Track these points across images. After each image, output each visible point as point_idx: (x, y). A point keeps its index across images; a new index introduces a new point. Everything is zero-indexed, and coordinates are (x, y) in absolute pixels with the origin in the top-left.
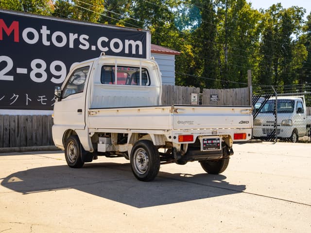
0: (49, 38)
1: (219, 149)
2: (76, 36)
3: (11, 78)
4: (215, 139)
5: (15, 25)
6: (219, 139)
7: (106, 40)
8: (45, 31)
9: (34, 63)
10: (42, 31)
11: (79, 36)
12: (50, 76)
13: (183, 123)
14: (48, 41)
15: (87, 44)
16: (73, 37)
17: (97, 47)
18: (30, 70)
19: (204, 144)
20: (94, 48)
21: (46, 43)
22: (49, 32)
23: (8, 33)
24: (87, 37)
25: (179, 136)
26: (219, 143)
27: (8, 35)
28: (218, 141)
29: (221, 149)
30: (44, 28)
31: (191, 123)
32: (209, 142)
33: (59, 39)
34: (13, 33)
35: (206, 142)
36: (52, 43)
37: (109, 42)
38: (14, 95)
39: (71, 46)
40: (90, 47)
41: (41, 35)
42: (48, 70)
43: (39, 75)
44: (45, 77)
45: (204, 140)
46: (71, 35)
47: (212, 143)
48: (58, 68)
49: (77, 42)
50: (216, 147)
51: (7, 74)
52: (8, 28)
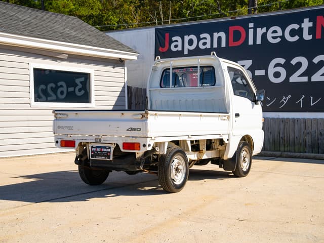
1: (110, 158)
4: (105, 147)
6: (110, 148)
13: (63, 128)
19: (92, 151)
25: (61, 141)
26: (110, 152)
28: (109, 150)
29: (111, 159)
31: (70, 128)
32: (98, 150)
35: (94, 149)
45: (92, 147)
47: (101, 151)
50: (105, 157)
51: (323, 75)
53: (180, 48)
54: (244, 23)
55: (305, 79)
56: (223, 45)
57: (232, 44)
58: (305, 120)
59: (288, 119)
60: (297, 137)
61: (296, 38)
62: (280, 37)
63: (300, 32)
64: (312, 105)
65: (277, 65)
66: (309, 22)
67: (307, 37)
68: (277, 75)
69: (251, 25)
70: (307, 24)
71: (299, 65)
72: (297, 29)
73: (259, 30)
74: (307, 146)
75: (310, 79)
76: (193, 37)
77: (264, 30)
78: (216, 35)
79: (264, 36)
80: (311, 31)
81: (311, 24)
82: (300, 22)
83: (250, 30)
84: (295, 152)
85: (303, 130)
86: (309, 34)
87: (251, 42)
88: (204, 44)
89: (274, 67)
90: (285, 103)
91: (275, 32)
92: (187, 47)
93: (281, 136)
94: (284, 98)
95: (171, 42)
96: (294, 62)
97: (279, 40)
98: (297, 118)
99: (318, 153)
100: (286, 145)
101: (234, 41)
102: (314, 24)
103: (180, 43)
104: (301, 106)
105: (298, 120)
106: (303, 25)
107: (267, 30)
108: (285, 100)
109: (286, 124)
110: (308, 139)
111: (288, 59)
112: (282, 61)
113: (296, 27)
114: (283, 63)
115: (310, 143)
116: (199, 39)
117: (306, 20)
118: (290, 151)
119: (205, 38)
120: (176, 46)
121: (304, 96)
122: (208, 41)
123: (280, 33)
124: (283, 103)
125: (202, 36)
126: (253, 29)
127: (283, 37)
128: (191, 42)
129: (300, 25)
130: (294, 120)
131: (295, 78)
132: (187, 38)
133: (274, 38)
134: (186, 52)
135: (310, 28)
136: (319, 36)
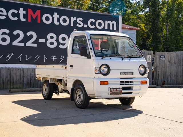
0: (58, 20)
2: (75, 18)
3: (35, 45)
5: (38, 12)
7: (94, 21)
8: (56, 16)
9: (49, 36)
10: (54, 16)
11: (76, 19)
12: (59, 43)
14: (57, 22)
15: (82, 24)
16: (73, 19)
17: (88, 26)
18: (47, 40)
20: (86, 26)
21: (56, 23)
22: (58, 16)
23: (34, 17)
24: (82, 19)
27: (34, 19)
30: (56, 14)
33: (64, 21)
34: (37, 17)
36: (60, 23)
37: (95, 22)
38: (37, 56)
39: (72, 25)
40: (84, 26)
41: (53, 18)
42: (57, 40)
43: (52, 43)
44: (55, 44)
46: (72, 18)
48: (64, 39)
49: (75, 22)
51: (33, 43)
52: (34, 14)
55: (22, 44)
58: (23, 69)
59: (13, 68)
60: (18, 79)
61: (16, 19)
62: (5, 16)
63: (18, 15)
64: (26, 60)
65: (4, 33)
66: (24, 10)
67: (23, 19)
70: (22, 12)
74: (24, 84)
75: (25, 44)
80: (25, 16)
81: (25, 12)
82: (18, 10)
84: (17, 88)
85: (22, 75)
89: (2, 35)
90: (10, 58)
91: (1, 12)
93: (8, 79)
94: (9, 55)
96: (15, 33)
99: (30, 88)
100: (11, 85)
102: (27, 12)
104: (20, 61)
105: (19, 69)
106: (20, 12)
108: (10, 56)
109: (11, 71)
110: (25, 80)
111: (12, 31)
112: (7, 31)
113: (16, 12)
114: (8, 33)
115: (26, 82)
117: (22, 9)
118: (14, 88)
121: (21, 55)
123: (5, 13)
127: (7, 16)
129: (18, 12)
130: (16, 69)
131: (16, 43)
133: (1, 15)
135: (24, 14)
136: (29, 20)
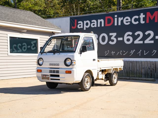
3: (152, 42)
23: (152, 19)
27: (152, 20)
34: (154, 18)
38: (154, 51)
51: (150, 40)
52: (152, 16)
53: (82, 27)
54: (113, 15)
55: (141, 42)
56: (103, 25)
57: (107, 25)
58: (141, 62)
59: (133, 61)
60: (138, 70)
61: (137, 22)
62: (129, 22)
63: (139, 20)
64: (145, 54)
65: (128, 35)
66: (143, 15)
67: (142, 22)
68: (128, 40)
69: (116, 16)
70: (142, 16)
71: (139, 35)
72: (137, 18)
73: (119, 18)
74: (143, 74)
75: (144, 42)
76: (88, 22)
77: (122, 18)
78: (99, 21)
79: (122, 21)
81: (144, 16)
82: (139, 15)
83: (115, 18)
84: (137, 77)
85: (141, 67)
86: (143, 21)
87: (116, 24)
88: (94, 25)
89: (127, 36)
90: (132, 53)
91: (127, 19)
92: (85, 26)
93: (130, 69)
94: (132, 51)
95: (78, 24)
96: (136, 34)
97: (129, 23)
98: (138, 61)
99: (148, 78)
100: (133, 74)
101: (108, 23)
102: (146, 16)
103: (82, 25)
104: (140, 55)
105: (138, 62)
106: (140, 16)
107: (123, 19)
108: (132, 52)
109: (133, 64)
110: (143, 71)
112: (130, 33)
114: (131, 35)
115: (144, 73)
116: (91, 23)
117: (142, 14)
118: (134, 77)
119: (94, 22)
120: (80, 26)
121: (141, 50)
122: (95, 23)
123: (129, 20)
124: (131, 53)
125: (92, 21)
126: (117, 18)
127: (131, 22)
128: (87, 24)
129: (139, 17)
130: (136, 62)
131: (137, 42)
132: (85, 22)
133: (127, 22)
134: (85, 29)
135: (143, 18)
136: (148, 22)
